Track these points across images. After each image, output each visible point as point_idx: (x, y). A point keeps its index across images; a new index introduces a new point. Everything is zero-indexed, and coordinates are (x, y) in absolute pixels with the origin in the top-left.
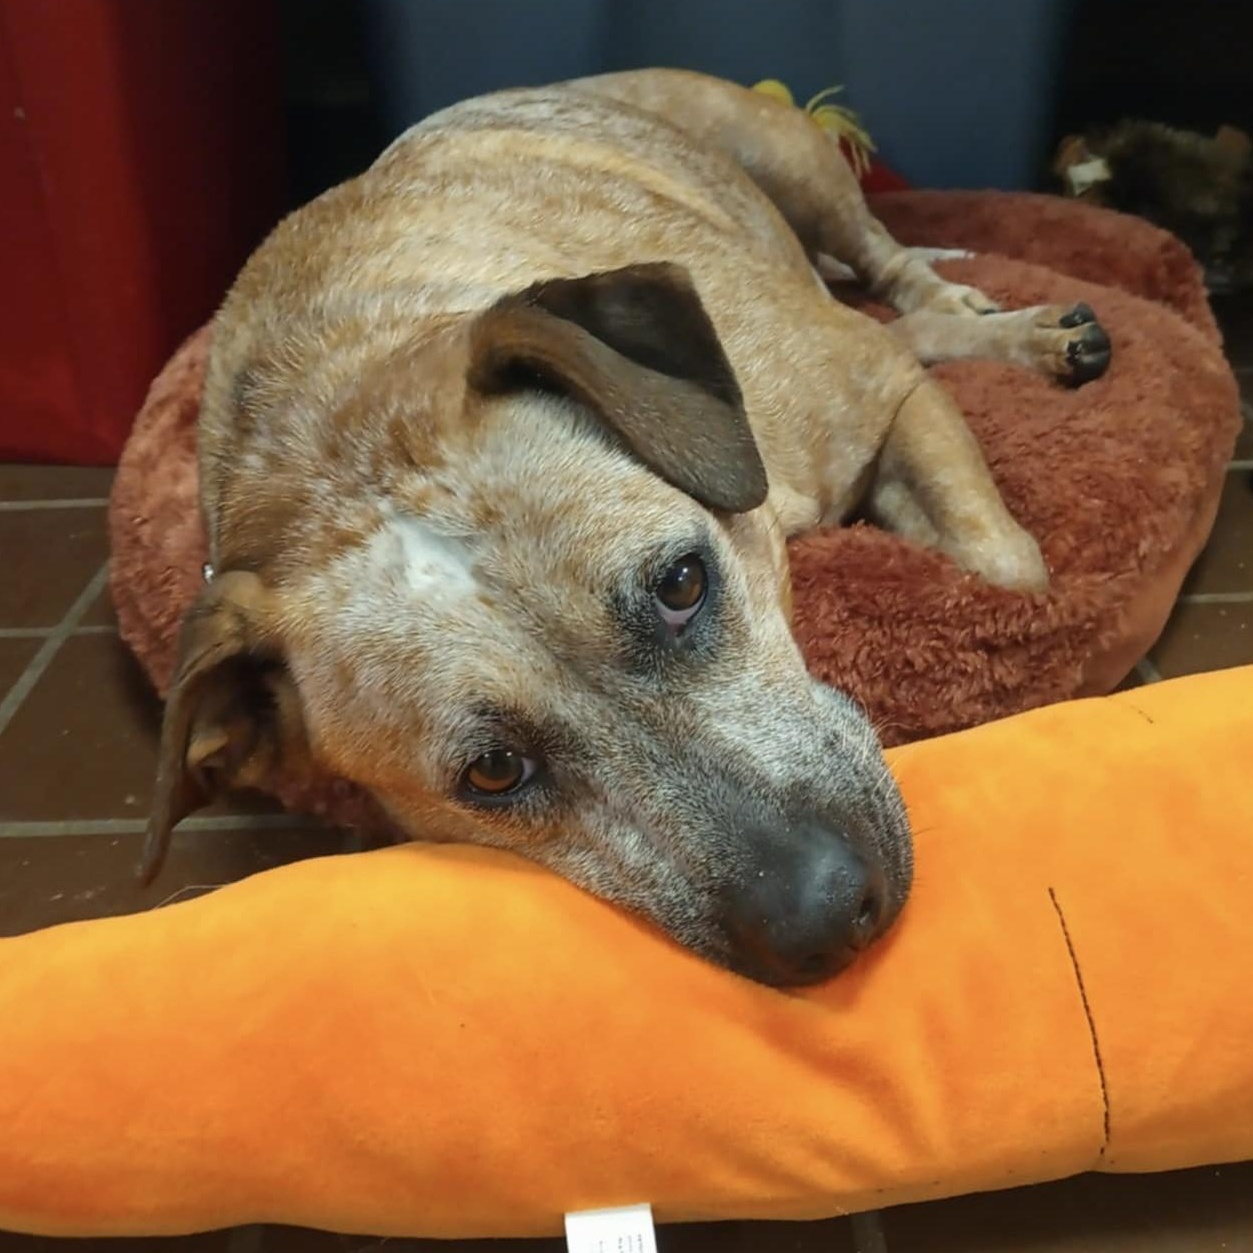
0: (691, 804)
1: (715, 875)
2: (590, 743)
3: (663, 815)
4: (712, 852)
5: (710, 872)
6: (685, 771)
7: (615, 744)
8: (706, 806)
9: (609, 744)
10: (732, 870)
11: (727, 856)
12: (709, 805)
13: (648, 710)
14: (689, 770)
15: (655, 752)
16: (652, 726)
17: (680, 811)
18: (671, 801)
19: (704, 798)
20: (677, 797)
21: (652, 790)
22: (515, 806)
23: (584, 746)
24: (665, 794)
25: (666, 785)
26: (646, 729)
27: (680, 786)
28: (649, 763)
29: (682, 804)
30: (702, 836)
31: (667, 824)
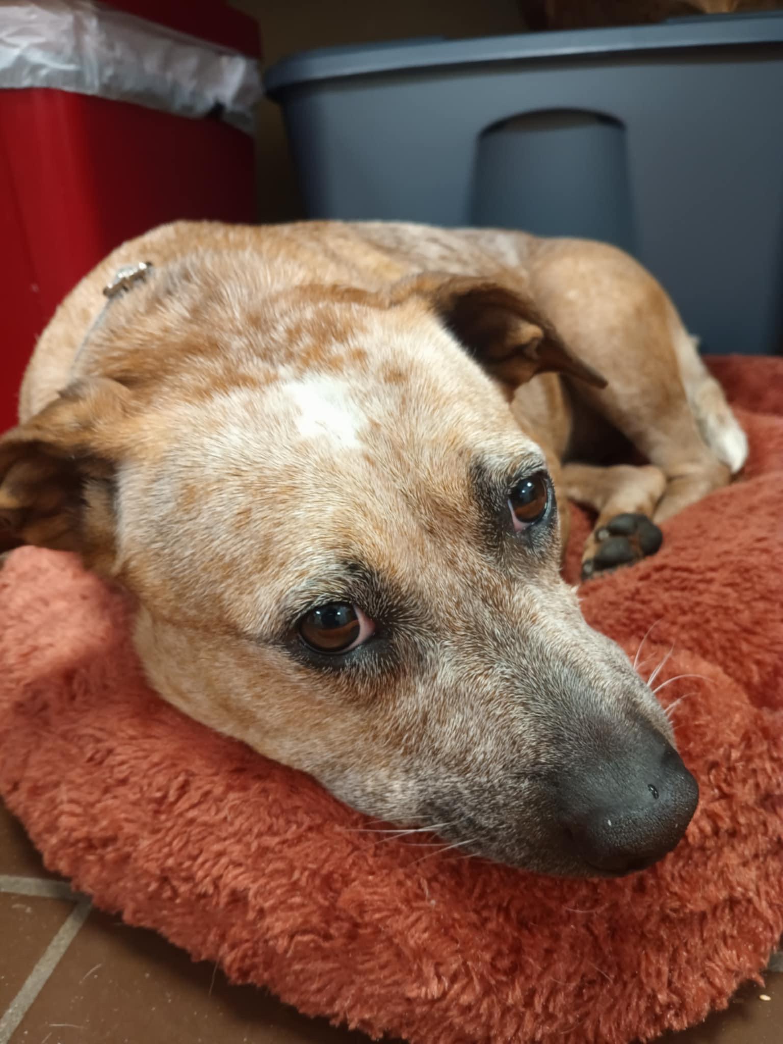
0: (529, 685)
1: (543, 760)
2: (437, 615)
3: (497, 694)
4: (545, 736)
5: (538, 756)
6: (527, 653)
7: (460, 618)
8: (546, 688)
9: (454, 618)
10: (567, 755)
11: (563, 741)
12: (550, 686)
13: (495, 590)
14: (531, 651)
15: (497, 631)
16: (497, 606)
17: (516, 691)
18: (507, 680)
19: (545, 681)
20: (513, 677)
21: (489, 669)
22: (346, 669)
23: (432, 616)
24: (502, 673)
25: (504, 663)
26: (490, 609)
27: (519, 666)
28: (489, 641)
29: (518, 684)
30: (537, 719)
31: (500, 703)
